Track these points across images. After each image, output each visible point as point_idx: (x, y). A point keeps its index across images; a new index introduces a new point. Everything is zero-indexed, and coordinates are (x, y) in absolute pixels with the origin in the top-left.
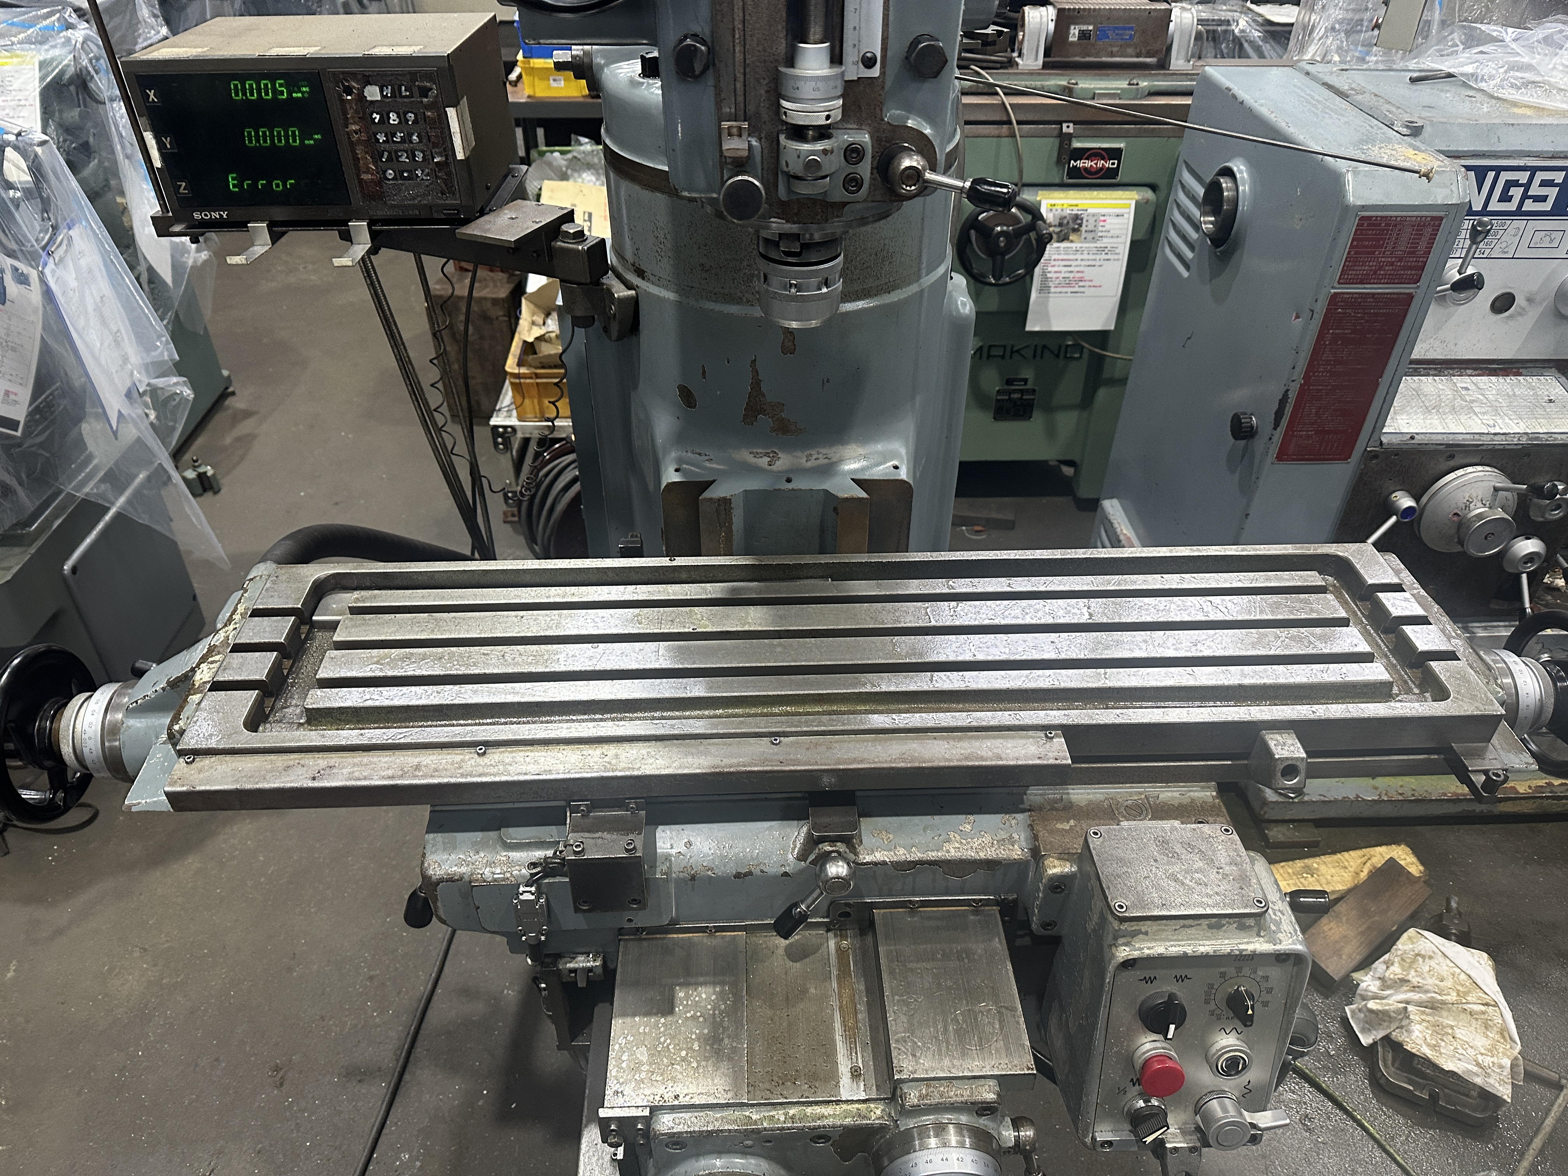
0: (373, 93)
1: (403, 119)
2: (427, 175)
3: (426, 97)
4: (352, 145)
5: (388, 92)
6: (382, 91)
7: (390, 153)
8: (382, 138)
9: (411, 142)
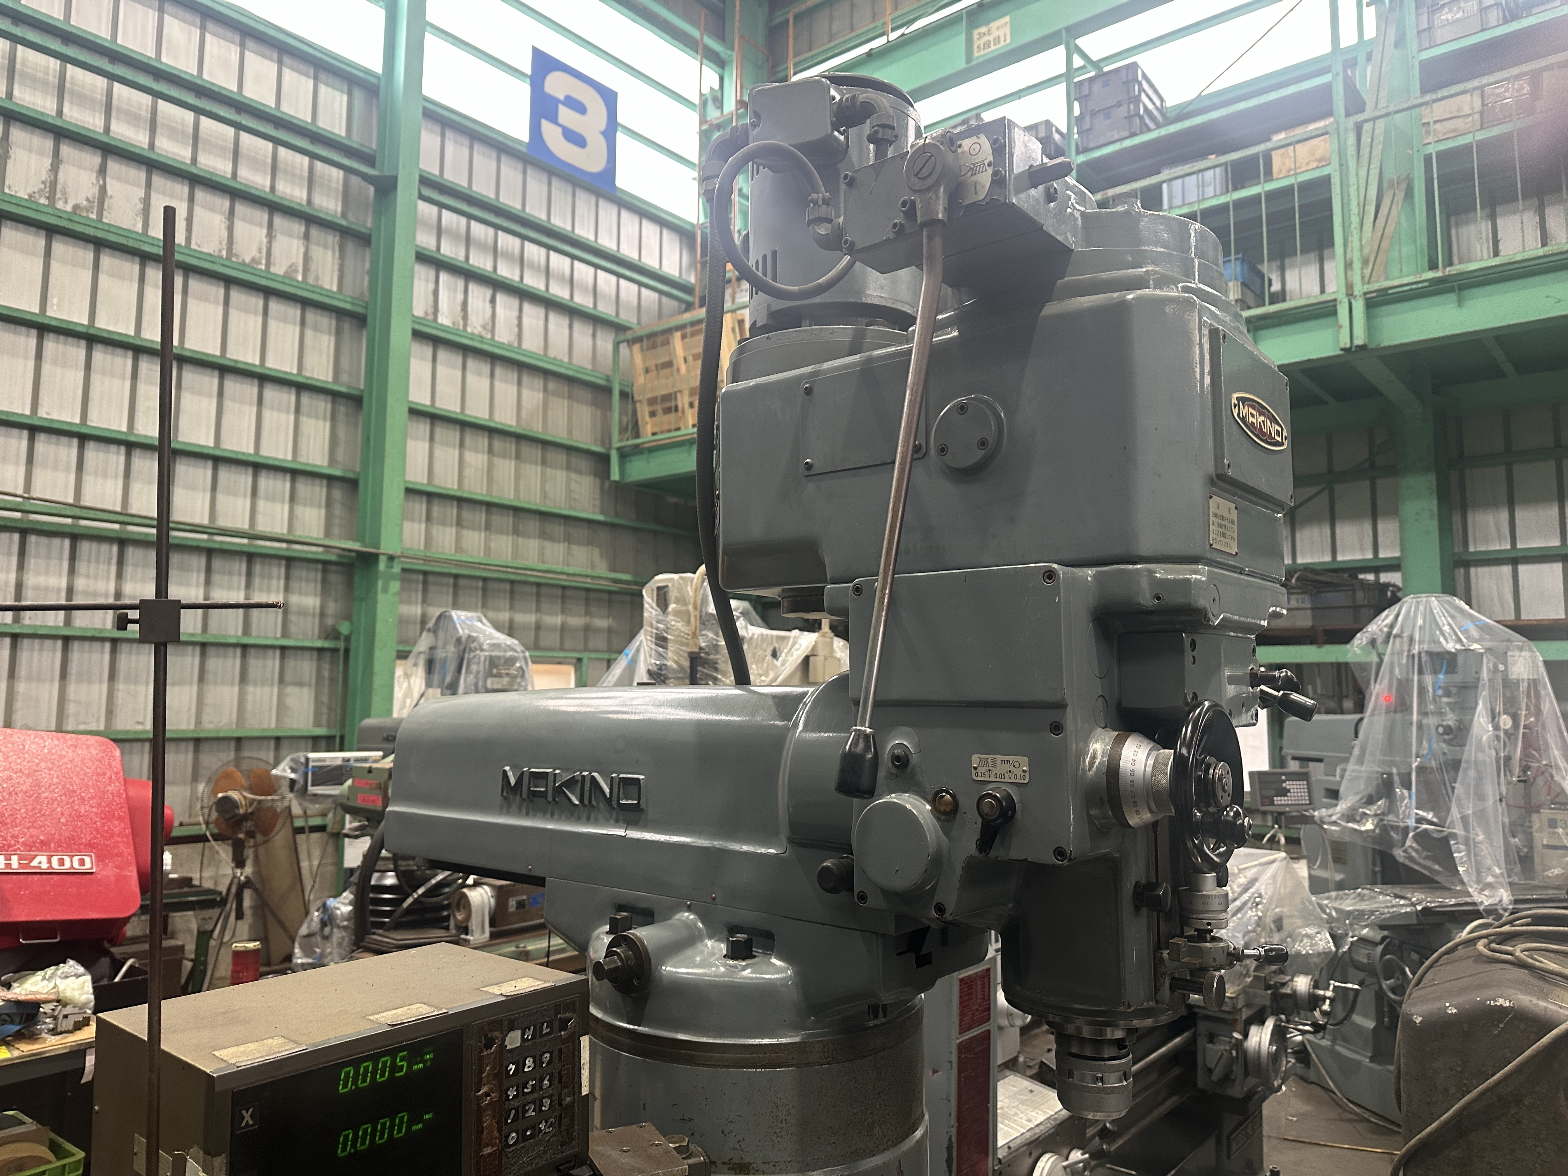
0: (514, 1040)
1: (538, 1062)
2: (551, 1126)
3: (565, 1028)
4: (480, 1111)
5: (529, 1034)
6: (523, 1034)
7: (517, 1109)
8: (512, 1093)
9: (541, 1089)
